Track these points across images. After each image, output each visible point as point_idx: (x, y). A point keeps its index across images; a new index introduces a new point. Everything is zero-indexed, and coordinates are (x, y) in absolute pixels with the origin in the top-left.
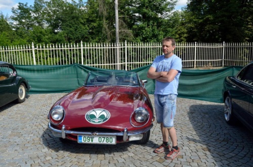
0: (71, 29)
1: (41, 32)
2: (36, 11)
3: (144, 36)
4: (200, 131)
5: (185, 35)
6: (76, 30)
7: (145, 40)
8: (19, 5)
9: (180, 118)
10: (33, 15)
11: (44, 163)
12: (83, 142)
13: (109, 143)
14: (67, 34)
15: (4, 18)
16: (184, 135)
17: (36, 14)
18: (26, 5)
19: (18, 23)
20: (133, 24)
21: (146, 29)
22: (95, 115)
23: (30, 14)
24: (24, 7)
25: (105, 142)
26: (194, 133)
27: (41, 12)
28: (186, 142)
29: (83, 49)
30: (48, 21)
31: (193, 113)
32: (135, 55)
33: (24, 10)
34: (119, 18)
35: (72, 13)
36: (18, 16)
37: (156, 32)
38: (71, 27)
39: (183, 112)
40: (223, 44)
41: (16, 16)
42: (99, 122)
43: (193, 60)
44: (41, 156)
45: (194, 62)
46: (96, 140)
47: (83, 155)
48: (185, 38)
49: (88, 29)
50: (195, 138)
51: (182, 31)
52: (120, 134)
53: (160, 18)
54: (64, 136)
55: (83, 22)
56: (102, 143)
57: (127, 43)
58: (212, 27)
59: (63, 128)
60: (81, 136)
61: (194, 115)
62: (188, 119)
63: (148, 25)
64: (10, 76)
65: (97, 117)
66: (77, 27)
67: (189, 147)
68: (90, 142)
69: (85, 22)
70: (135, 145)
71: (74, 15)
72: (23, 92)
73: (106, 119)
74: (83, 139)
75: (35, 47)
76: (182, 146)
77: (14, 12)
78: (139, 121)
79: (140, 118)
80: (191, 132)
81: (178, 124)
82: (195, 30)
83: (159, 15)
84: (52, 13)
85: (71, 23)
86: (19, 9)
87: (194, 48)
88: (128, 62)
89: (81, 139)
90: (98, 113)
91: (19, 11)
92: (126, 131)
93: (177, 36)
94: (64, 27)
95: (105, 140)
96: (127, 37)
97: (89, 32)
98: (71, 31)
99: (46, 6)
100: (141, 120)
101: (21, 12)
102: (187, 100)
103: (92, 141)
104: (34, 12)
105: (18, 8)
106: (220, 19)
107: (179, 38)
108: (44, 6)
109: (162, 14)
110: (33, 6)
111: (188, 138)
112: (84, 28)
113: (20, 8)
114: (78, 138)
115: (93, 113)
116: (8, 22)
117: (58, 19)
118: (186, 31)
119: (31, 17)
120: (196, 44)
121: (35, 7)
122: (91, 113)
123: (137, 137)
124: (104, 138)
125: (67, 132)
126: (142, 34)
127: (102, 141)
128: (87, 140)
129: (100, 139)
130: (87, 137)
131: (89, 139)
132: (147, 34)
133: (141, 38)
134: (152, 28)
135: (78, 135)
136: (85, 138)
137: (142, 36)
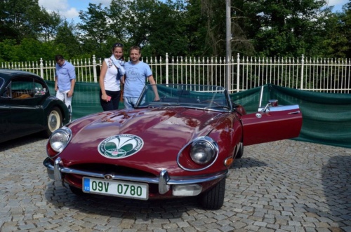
0: (163, 42)
2: (113, 16)
4: (335, 197)
5: (345, 48)
6: (169, 43)
7: (272, 55)
8: (89, 7)
9: (304, 175)
10: (109, 22)
11: (26, 223)
12: (91, 190)
13: (136, 196)
14: (157, 49)
15: (68, 26)
16: (301, 202)
17: (113, 20)
18: (99, 7)
19: (87, 33)
21: (277, 37)
22: (117, 143)
23: (105, 20)
24: (97, 10)
25: (128, 194)
26: (323, 199)
27: (121, 16)
28: (299, 214)
29: (169, 66)
30: (130, 30)
31: (331, 168)
32: (257, 79)
33: (96, 15)
34: (232, 20)
35: (165, 17)
36: (87, 23)
37: (294, 42)
38: (162, 39)
39: (314, 166)
41: (85, 24)
42: (118, 155)
44: (29, 212)
46: (113, 189)
47: (98, 216)
49: (189, 42)
50: (321, 208)
51: (339, 41)
52: (154, 181)
53: (302, 20)
54: (56, 178)
55: (181, 31)
56: (123, 194)
57: (241, 58)
59: (57, 161)
60: (89, 180)
61: (334, 171)
62: (319, 176)
63: (280, 31)
64: (36, 94)
65: (118, 147)
66: (171, 38)
67: (302, 221)
68: (104, 192)
69: (183, 31)
71: (167, 20)
72: (56, 122)
73: (134, 151)
74: (92, 186)
75: (98, 62)
76: (289, 219)
77: (82, 17)
78: (198, 162)
79: (200, 155)
80: (316, 198)
81: (298, 182)
83: (300, 16)
84: (136, 19)
85: (164, 33)
86: (89, 13)
89: (89, 186)
91: (90, 16)
92: (163, 174)
93: (331, 50)
95: (129, 189)
96: (245, 50)
97: (190, 47)
98: (162, 45)
99: (129, 9)
100: (200, 160)
101: (92, 17)
102: (328, 147)
103: (106, 190)
104: (110, 17)
105: (88, 11)
107: (335, 53)
108: (125, 8)
109: (305, 13)
110: (109, 8)
111: (306, 208)
112: (183, 40)
113: (91, 11)
114: (84, 182)
115: (114, 140)
116: (73, 32)
117: (144, 26)
119: (106, 24)
121: (112, 8)
122: (111, 141)
123: (189, 189)
124: (128, 186)
125: (64, 170)
126: (269, 46)
127: (124, 191)
128: (98, 187)
129: (120, 187)
130: (97, 181)
131: (102, 187)
132: (278, 46)
133: (268, 52)
134: (287, 36)
135: (83, 178)
136: (94, 184)
137: (269, 49)
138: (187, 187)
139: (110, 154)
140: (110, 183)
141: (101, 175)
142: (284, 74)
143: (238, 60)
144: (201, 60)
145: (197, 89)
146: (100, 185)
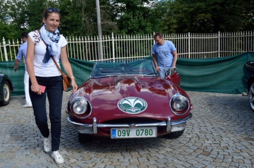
1: (5, 29)
3: (129, 28)
4: (230, 122)
5: (175, 26)
7: (130, 32)
12: (117, 137)
13: (149, 136)
16: (216, 127)
20: (116, 15)
21: (132, 20)
22: (129, 104)
25: (144, 136)
26: (225, 124)
27: (4, 5)
28: (222, 133)
31: (211, 105)
32: (121, 50)
34: (101, 8)
35: (41, 5)
37: (143, 24)
39: (200, 105)
40: (218, 34)
43: (187, 53)
45: (188, 55)
46: (133, 134)
48: (175, 29)
51: (171, 22)
53: (146, 8)
54: (95, 131)
56: (140, 136)
57: (115, 36)
58: (204, 17)
59: (95, 121)
60: (115, 130)
62: (209, 111)
63: (134, 16)
65: (133, 106)
67: (228, 137)
68: (126, 137)
70: (168, 140)
71: (43, 7)
72: (7, 93)
73: (144, 108)
74: (118, 134)
75: (7, 43)
76: (220, 137)
79: (178, 106)
80: (221, 123)
82: (186, 20)
84: (16, 7)
87: (188, 39)
88: (116, 57)
89: (115, 134)
90: (132, 101)
92: (170, 119)
93: (166, 28)
94: (33, 21)
95: (144, 132)
100: (180, 108)
103: (128, 135)
106: (212, 7)
107: (168, 30)
109: (148, 3)
114: (111, 132)
115: (126, 102)
117: (24, 12)
118: (175, 21)
120: (189, 35)
122: (124, 103)
123: (179, 127)
124: (143, 130)
125: (100, 125)
126: (126, 26)
127: (140, 134)
128: (122, 134)
129: (138, 132)
130: (122, 130)
131: (125, 133)
132: (133, 26)
133: (127, 30)
134: (138, 19)
135: (111, 129)
136: (119, 132)
137: (128, 29)
138: (178, 126)
139: (131, 111)
140: (130, 129)
141: (127, 126)
142: (138, 45)
143: (113, 37)
144: (87, 38)
145: (89, 60)
146: (124, 132)
